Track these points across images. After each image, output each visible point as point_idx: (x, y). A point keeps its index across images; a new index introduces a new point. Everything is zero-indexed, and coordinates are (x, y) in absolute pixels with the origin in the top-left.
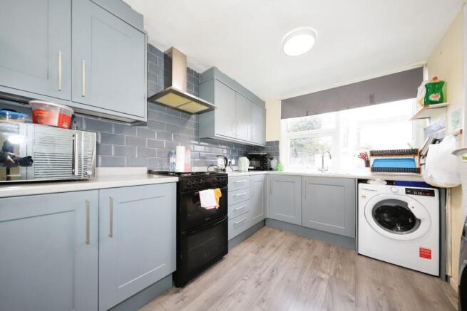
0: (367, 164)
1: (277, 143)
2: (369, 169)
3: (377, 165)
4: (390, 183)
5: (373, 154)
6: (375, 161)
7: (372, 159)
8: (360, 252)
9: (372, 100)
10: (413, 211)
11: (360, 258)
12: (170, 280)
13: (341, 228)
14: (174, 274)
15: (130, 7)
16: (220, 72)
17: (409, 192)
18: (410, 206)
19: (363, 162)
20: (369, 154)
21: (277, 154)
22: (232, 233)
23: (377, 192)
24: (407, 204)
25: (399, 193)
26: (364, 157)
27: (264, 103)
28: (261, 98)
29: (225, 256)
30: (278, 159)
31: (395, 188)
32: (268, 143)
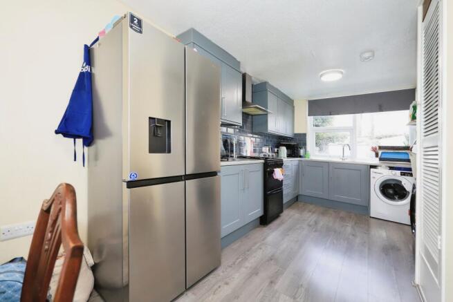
0: (377, 155)
1: (305, 135)
2: (378, 159)
3: (384, 156)
4: (391, 168)
5: (380, 148)
6: (382, 153)
7: (380, 152)
8: (372, 216)
9: (381, 108)
10: (405, 187)
11: (371, 219)
12: (258, 222)
13: (358, 200)
14: (261, 217)
15: (235, 59)
16: (270, 85)
17: (403, 174)
18: (403, 183)
19: (374, 154)
20: (378, 148)
21: (305, 144)
22: (285, 200)
23: (383, 174)
24: (401, 182)
25: (396, 175)
26: (374, 150)
27: (293, 101)
28: (291, 98)
29: (281, 215)
30: (305, 148)
31: (394, 172)
32: (295, 134)
